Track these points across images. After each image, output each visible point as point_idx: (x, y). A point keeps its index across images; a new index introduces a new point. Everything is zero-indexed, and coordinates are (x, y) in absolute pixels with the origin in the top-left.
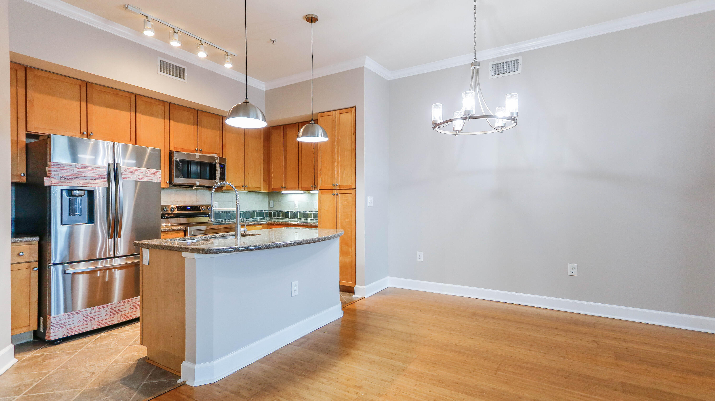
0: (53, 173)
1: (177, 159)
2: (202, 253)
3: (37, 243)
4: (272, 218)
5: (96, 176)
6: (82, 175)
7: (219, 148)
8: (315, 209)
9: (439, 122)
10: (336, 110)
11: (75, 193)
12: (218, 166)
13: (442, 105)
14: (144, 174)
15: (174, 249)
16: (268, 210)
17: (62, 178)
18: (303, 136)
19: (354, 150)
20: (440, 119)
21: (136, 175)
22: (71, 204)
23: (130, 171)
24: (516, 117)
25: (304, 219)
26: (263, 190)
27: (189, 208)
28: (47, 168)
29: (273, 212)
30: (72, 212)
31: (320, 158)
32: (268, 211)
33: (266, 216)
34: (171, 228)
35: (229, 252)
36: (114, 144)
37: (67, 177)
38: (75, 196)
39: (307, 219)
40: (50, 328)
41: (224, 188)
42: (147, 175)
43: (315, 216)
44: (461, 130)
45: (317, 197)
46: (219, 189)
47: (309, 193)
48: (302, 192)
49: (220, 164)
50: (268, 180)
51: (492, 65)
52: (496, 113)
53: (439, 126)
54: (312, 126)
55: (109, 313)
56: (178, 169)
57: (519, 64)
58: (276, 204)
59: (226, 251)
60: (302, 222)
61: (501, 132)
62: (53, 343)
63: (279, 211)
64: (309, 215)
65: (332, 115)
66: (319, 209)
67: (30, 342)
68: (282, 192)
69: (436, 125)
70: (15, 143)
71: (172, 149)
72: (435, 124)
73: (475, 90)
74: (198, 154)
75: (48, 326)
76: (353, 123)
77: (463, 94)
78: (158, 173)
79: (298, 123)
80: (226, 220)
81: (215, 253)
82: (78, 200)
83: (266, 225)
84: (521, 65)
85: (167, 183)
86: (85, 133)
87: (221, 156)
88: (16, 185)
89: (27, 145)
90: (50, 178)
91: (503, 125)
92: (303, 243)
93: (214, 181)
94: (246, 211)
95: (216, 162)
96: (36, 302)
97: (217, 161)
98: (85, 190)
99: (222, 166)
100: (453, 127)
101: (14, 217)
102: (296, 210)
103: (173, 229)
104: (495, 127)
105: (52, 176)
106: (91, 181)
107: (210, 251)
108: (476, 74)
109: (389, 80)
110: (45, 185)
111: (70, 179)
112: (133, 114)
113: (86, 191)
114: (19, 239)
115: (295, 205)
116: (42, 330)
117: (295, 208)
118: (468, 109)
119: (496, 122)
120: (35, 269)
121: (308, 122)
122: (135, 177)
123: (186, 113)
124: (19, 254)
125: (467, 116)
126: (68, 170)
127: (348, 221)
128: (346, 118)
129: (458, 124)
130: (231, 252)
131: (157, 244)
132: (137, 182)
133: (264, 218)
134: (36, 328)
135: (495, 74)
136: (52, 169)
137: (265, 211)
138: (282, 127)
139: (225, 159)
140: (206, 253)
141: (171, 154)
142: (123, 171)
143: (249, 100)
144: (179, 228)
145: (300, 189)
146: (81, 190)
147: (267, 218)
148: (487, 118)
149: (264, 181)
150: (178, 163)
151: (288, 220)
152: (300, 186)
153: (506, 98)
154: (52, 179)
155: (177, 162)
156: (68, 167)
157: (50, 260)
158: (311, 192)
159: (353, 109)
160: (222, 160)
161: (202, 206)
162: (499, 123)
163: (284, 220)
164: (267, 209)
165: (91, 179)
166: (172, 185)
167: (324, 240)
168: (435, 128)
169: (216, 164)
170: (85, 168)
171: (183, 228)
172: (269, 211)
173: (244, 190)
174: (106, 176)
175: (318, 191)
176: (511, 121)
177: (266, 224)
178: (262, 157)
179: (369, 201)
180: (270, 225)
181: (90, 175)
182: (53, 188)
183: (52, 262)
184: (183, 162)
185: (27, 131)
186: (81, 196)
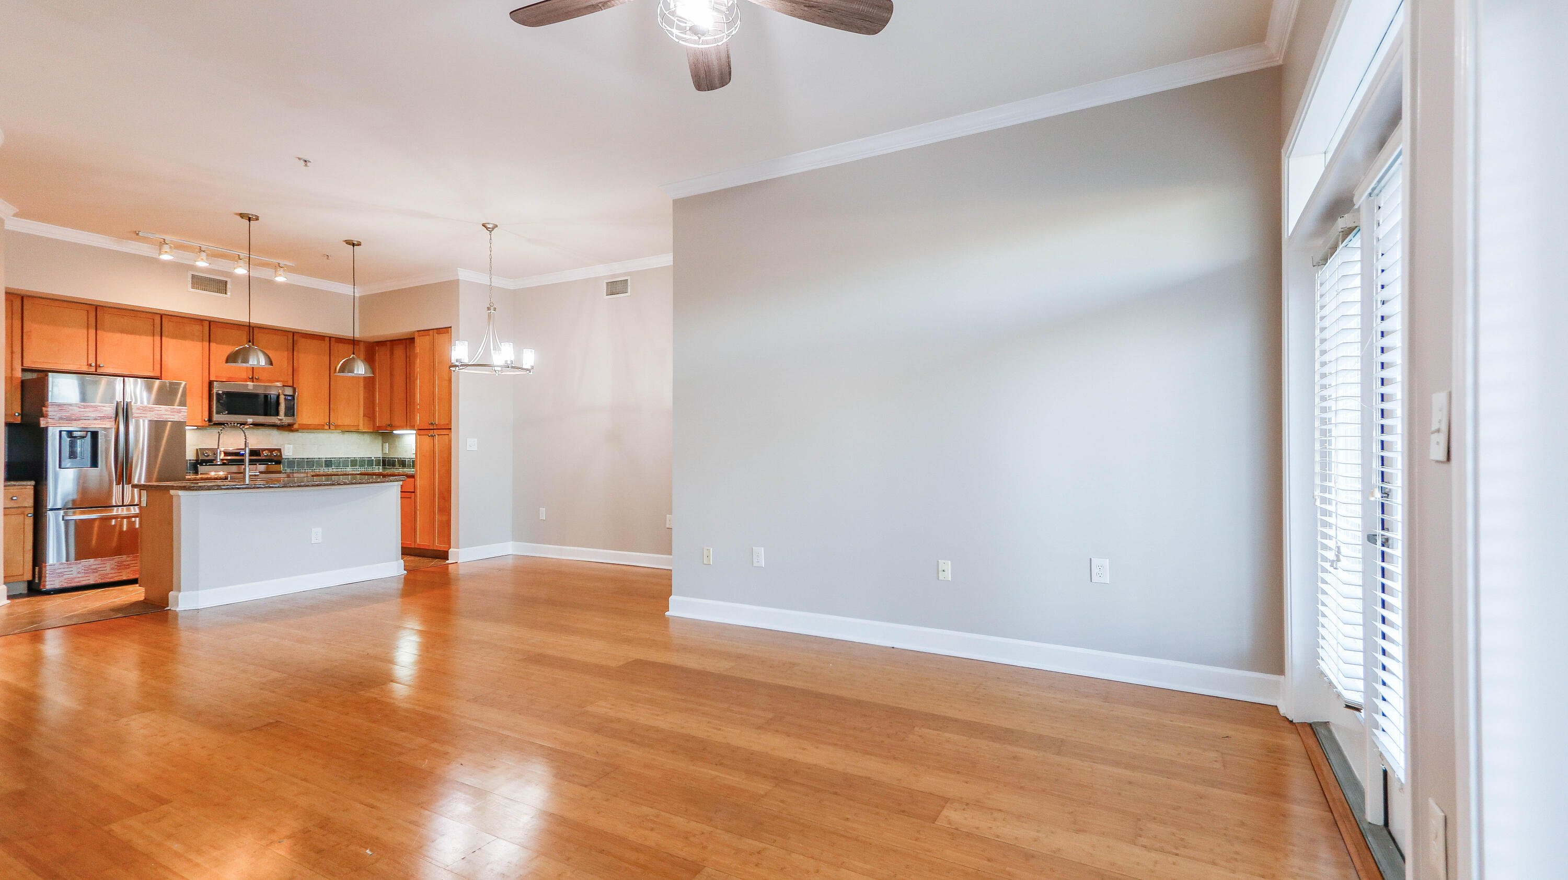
0: (50, 414)
1: (217, 390)
3: (33, 487)
5: (101, 416)
6: (86, 414)
7: (288, 373)
10: (432, 330)
11: (75, 434)
12: (282, 398)
14: (163, 412)
16: (382, 456)
17: (61, 418)
19: (450, 381)
21: (152, 413)
22: (72, 445)
23: (144, 409)
26: (366, 428)
27: (244, 453)
28: (43, 408)
29: (387, 459)
30: (73, 455)
32: (381, 459)
36: (124, 379)
37: (67, 417)
38: (76, 437)
40: (45, 577)
41: (296, 426)
42: (167, 413)
45: (414, 437)
46: (289, 428)
47: (410, 432)
49: (286, 396)
50: (370, 414)
51: (607, 283)
54: (353, 361)
55: (116, 567)
56: (221, 403)
57: (628, 285)
58: (390, 448)
62: (48, 593)
65: (429, 335)
66: (416, 453)
67: (24, 594)
68: (395, 432)
70: (9, 380)
71: (210, 379)
74: (252, 383)
75: (43, 575)
76: (449, 347)
78: (183, 410)
79: (407, 339)
80: (305, 470)
82: (79, 441)
85: (205, 420)
86: (93, 364)
87: (290, 384)
88: (9, 425)
89: (23, 381)
90: (47, 419)
93: (276, 417)
94: (341, 458)
95: (279, 392)
96: (30, 550)
98: (88, 431)
99: (290, 399)
101: (6, 461)
105: (49, 417)
106: (96, 422)
109: (512, 289)
110: (42, 426)
111: (70, 419)
112: (158, 338)
113: (89, 433)
114: (13, 483)
116: (37, 581)
120: (30, 515)
122: (150, 416)
123: (235, 332)
124: (12, 499)
126: (68, 410)
132: (152, 422)
133: (373, 468)
134: (30, 578)
135: (609, 294)
136: (49, 409)
137: (378, 458)
138: (388, 343)
139: (296, 388)
141: (211, 384)
142: (134, 411)
146: (84, 431)
149: (364, 416)
150: (221, 396)
152: (408, 424)
154: (49, 420)
155: (218, 394)
156: (68, 406)
157: (46, 506)
159: (447, 330)
160: (291, 391)
161: (270, 450)
164: (380, 455)
165: (95, 419)
166: (211, 423)
172: (383, 458)
173: (330, 428)
174: (114, 416)
175: (414, 430)
178: (362, 384)
179: (469, 444)
181: (93, 415)
182: (50, 429)
183: (49, 507)
184: (229, 395)
185: (22, 365)
186: (83, 437)
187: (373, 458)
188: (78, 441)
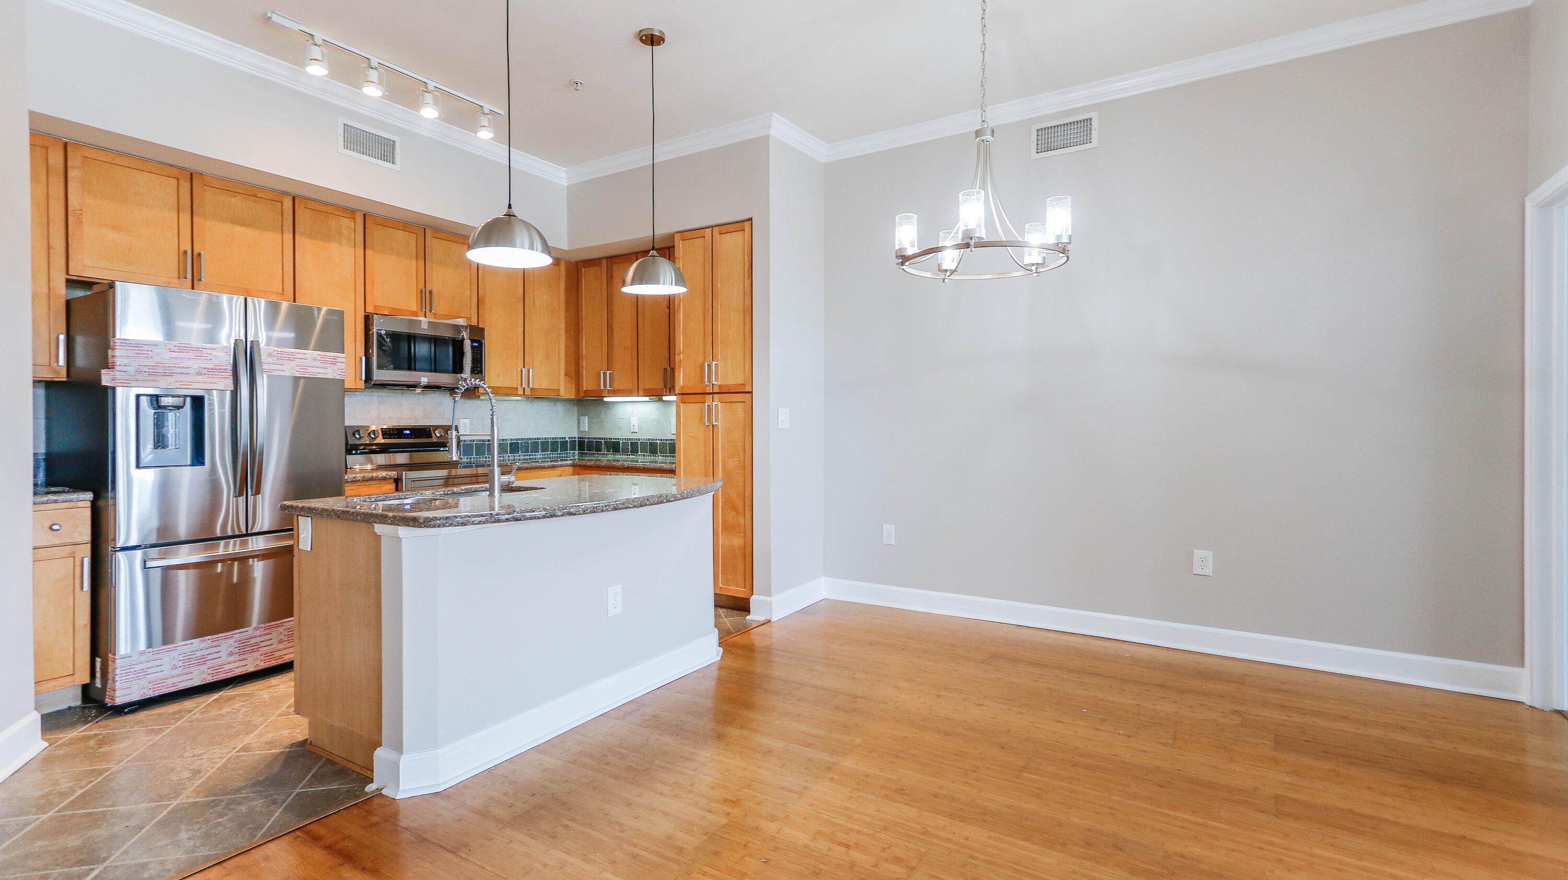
0: (118, 361)
1: (381, 330)
2: (413, 527)
3: (89, 504)
4: (585, 454)
5: (209, 367)
6: (179, 364)
7: (471, 306)
8: (672, 434)
9: (910, 252)
10: (712, 227)
11: (165, 401)
12: (467, 344)
13: (916, 216)
14: (309, 362)
15: (359, 518)
16: (576, 436)
17: (138, 371)
18: (633, 283)
19: (749, 311)
20: (913, 246)
21: (293, 364)
22: (159, 424)
23: (279, 357)
24: (1066, 244)
25: (651, 456)
26: (564, 394)
27: (408, 432)
28: (108, 350)
29: (586, 440)
30: (160, 442)
31: (679, 326)
32: (577, 439)
33: (573, 448)
34: (368, 474)
35: (470, 525)
36: (246, 299)
37: (149, 369)
38: (165, 407)
39: (657, 455)
40: (114, 680)
41: (482, 391)
42: (315, 364)
43: (671, 448)
44: (955, 270)
45: (674, 408)
46: (472, 393)
47: (661, 400)
48: (647, 399)
49: (472, 341)
50: (575, 372)
51: (1038, 130)
52: (1026, 237)
53: (912, 261)
54: (654, 262)
55: (237, 650)
56: (384, 351)
57: (1093, 128)
58: (592, 423)
59: (462, 523)
60: (646, 462)
61: (1035, 275)
62: (120, 710)
63: (600, 439)
64: (661, 447)
65: (704, 237)
66: (678, 434)
67: (76, 708)
68: (606, 399)
69: (904, 259)
70: (44, 299)
71: (370, 309)
72: (902, 256)
73: (983, 186)
74: (425, 319)
75: (110, 676)
76: (746, 254)
77: (960, 194)
78: (339, 360)
81: (439, 526)
82: (170, 416)
83: (571, 469)
84: (1097, 129)
85: (360, 380)
86: (189, 277)
87: (474, 322)
88: (44, 385)
89: (68, 303)
90: (113, 371)
91: (1040, 261)
92: (626, 505)
93: (459, 375)
95: (463, 336)
96: (85, 626)
97: (465, 334)
98: (187, 396)
99: (477, 344)
100: (939, 262)
101: (42, 450)
102: (635, 436)
103: (372, 477)
104: (1025, 263)
105: (117, 368)
106: (200, 378)
107: (430, 521)
108: (984, 153)
109: (824, 161)
110: (105, 385)
111: (154, 373)
112: (288, 237)
113: (188, 400)
114: (52, 497)
115: (632, 426)
116: (99, 684)
117: (632, 432)
118: (972, 226)
119: (1027, 254)
120: (85, 559)
121: (645, 253)
122: (289, 369)
123: (400, 234)
124: (51, 529)
125: (968, 241)
126: (151, 354)
127: (737, 459)
128: (732, 243)
129: (949, 258)
130: (474, 524)
131: (326, 507)
132: (297, 379)
133: (567, 453)
134: (87, 680)
135: (1043, 150)
136: (118, 352)
137: (569, 438)
138: (604, 262)
139: (483, 330)
140: (421, 527)
141: (368, 319)
142: (264, 358)
143: (515, 210)
144: (384, 475)
145: (641, 393)
146: (179, 396)
147: (574, 453)
148: (1008, 247)
149: (566, 375)
150: (383, 338)
151: (618, 457)
152: (641, 386)
153: (1047, 206)
154: (117, 373)
155: (380, 335)
156: (149, 348)
157: (115, 540)
158: (665, 398)
159: (747, 224)
160: (477, 334)
161: (436, 427)
162: (1033, 257)
163: (608, 458)
164: (575, 434)
165: (199, 374)
166: (371, 384)
167: (673, 499)
168: (902, 264)
169: (463, 339)
170: (186, 350)
171: (393, 474)
174: (230, 367)
175: (675, 397)
176: (1058, 253)
177: (569, 466)
178: (563, 326)
179: (781, 418)
180: (580, 468)
181: (194, 365)
182: (120, 391)
183: (120, 544)
184: (395, 337)
185: (67, 273)
186: (178, 408)
187: (567, 439)
188: (170, 414)
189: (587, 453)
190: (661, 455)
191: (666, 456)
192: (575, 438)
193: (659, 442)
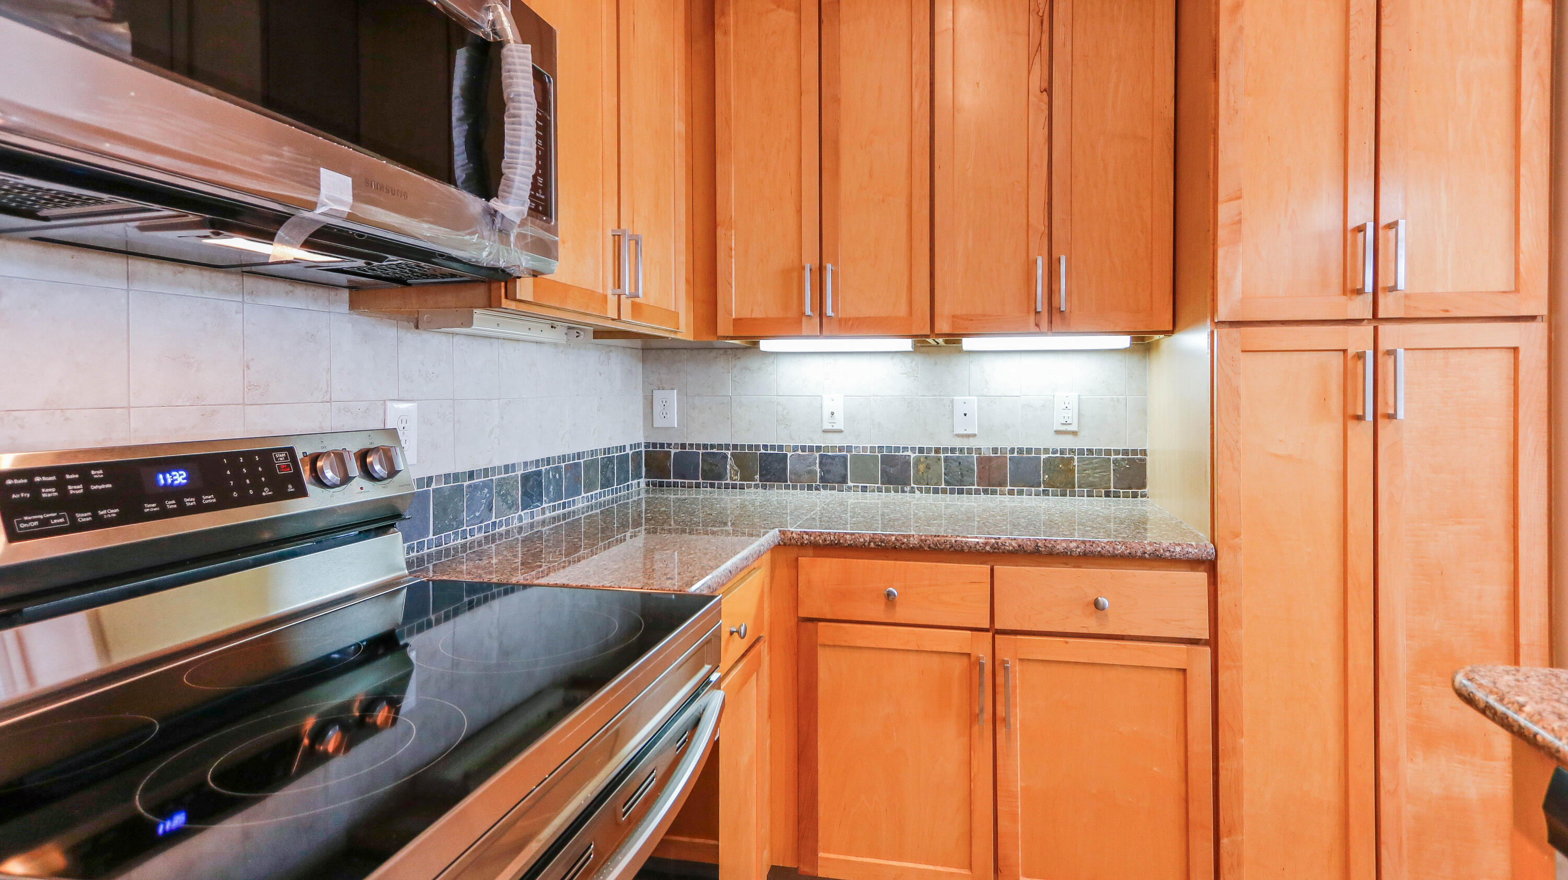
4: (669, 485)
8: (958, 436)
16: (642, 440)
25: (886, 491)
26: (683, 329)
29: (673, 451)
32: (643, 449)
33: (637, 476)
39: (907, 489)
58: (693, 405)
63: (720, 446)
64: (922, 467)
97: (506, 23)
102: (836, 441)
115: (826, 415)
117: (824, 431)
147: (639, 483)
163: (748, 495)
164: (640, 437)
172: (645, 447)
173: (620, 317)
187: (628, 451)
189: (676, 484)
190: (921, 490)
191: (936, 491)
192: (639, 445)
193: (913, 456)
